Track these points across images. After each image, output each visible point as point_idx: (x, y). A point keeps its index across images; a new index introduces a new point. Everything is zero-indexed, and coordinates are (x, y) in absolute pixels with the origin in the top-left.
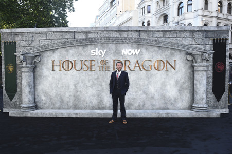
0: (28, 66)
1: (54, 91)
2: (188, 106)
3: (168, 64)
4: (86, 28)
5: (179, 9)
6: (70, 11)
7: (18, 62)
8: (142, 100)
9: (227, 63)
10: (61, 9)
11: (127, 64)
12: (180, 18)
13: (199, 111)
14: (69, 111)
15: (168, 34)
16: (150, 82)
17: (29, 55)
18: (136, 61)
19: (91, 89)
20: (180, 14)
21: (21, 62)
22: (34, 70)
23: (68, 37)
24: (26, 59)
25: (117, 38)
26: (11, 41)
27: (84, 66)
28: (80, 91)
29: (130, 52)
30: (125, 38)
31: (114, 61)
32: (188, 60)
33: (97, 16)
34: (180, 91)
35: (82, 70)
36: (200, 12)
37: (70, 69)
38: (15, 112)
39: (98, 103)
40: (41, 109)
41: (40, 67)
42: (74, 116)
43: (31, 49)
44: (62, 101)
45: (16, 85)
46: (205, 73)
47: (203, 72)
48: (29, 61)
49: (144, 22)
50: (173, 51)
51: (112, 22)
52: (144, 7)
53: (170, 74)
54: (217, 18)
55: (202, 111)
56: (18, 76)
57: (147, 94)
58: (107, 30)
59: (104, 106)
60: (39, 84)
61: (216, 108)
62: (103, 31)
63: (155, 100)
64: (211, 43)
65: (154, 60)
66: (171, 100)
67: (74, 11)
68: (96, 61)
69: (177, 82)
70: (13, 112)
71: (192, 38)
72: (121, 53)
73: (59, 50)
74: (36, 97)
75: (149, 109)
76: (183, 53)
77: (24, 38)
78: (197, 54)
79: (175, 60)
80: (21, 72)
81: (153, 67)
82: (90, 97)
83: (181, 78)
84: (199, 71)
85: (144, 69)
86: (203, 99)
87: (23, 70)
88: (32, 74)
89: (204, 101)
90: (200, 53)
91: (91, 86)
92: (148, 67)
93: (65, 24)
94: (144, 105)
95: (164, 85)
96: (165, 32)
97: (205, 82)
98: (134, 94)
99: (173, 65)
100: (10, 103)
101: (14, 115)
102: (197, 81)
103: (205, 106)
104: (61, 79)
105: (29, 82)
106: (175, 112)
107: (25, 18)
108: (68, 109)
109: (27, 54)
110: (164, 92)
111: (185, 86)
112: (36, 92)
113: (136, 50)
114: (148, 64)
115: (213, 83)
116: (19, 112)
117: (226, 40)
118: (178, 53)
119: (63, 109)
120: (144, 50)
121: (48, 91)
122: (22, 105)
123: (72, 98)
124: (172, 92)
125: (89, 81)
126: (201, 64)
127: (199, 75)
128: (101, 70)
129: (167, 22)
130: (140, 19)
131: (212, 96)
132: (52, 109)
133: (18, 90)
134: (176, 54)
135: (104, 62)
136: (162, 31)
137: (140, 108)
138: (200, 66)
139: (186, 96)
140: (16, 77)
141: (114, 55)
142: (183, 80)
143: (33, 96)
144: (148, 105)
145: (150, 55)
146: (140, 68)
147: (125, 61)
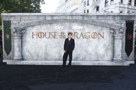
0: (18, 35)
1: (33, 50)
2: (111, 59)
3: (99, 35)
4: (52, 13)
5: (106, 3)
6: (42, 4)
7: (12, 33)
8: (84, 55)
9: (134, 35)
10: (37, 2)
11: (76, 35)
12: (106, 8)
13: (117, 62)
14: (42, 62)
15: (100, 17)
16: (89, 45)
17: (19, 29)
18: (81, 33)
19: (54, 49)
20: (106, 6)
21: (14, 33)
22: (21, 37)
23: (41, 19)
24: (17, 31)
25: (70, 19)
26: (8, 20)
27: (51, 36)
28: (49, 50)
29: (77, 28)
30: (75, 20)
32: (111, 33)
33: (58, 7)
34: (106, 50)
35: (50, 38)
36: (118, 5)
37: (43, 37)
38: (10, 62)
39: (59, 57)
40: (26, 60)
41: (25, 36)
42: (45, 64)
43: (20, 25)
44: (38, 56)
45: (11, 46)
46: (121, 40)
47: (120, 40)
48: (18, 32)
49: (85, 11)
50: (102, 28)
51: (66, 10)
52: (86, 2)
53: (100, 41)
54: (128, 8)
55: (119, 62)
56: (12, 41)
57: (87, 52)
58: (64, 15)
60: (25, 45)
61: (127, 60)
62: (62, 15)
63: (92, 55)
64: (125, 23)
65: (91, 32)
66: (101, 55)
67: (44, 4)
68: (58, 33)
69: (104, 45)
70: (9, 62)
71: (114, 20)
72: (72, 28)
73: (36, 26)
74: (23, 53)
75: (88, 61)
76: (108, 28)
77: (16, 19)
78: (117, 29)
79: (104, 33)
80: (14, 39)
81: (91, 37)
82: (54, 53)
83: (107, 43)
84: (117, 39)
85: (85, 37)
86: (119, 55)
87: (15, 37)
88: (20, 40)
89: (120, 56)
90: (118, 29)
91: (55, 47)
92: (88, 36)
93: (39, 11)
94: (85, 58)
95: (97, 47)
96: (98, 16)
97: (121, 45)
98: (80, 52)
99: (102, 35)
100: (7, 56)
101: (10, 64)
102: (116, 44)
103: (121, 59)
104: (37, 43)
105: (18, 45)
106: (104, 62)
107: (16, 8)
108: (41, 60)
109: (17, 28)
110: (97, 51)
111: (109, 47)
112: (23, 50)
113: (81, 27)
114: (88, 34)
115: (125, 46)
116: (13, 62)
117: (134, 21)
118: (105, 28)
119: (39, 60)
120: (85, 27)
121: (29, 50)
122: (14, 58)
123: (44, 54)
124: (101, 51)
125: (54, 44)
126: (118, 35)
127: (117, 41)
128: (61, 38)
129: (98, 10)
130: (83, 8)
131: (125, 54)
132: (32, 60)
133: (12, 49)
134: (104, 29)
135: (62, 33)
136: (96, 16)
137: (83, 60)
138: (118, 36)
139: (110, 53)
140: (11, 42)
141: (68, 29)
142: (108, 44)
143: (21, 53)
144: (87, 58)
145: (89, 30)
146: (83, 37)
147: (75, 33)
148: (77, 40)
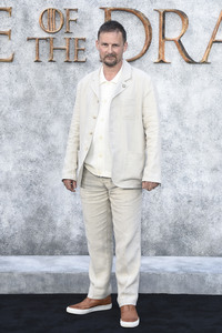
31: (108, 12)
39: (29, 220)
59: (59, 236)
68: (18, 15)
98: (206, 178)
128: (45, 59)
135: (58, 19)
147: (164, 14)
148: (185, 80)
